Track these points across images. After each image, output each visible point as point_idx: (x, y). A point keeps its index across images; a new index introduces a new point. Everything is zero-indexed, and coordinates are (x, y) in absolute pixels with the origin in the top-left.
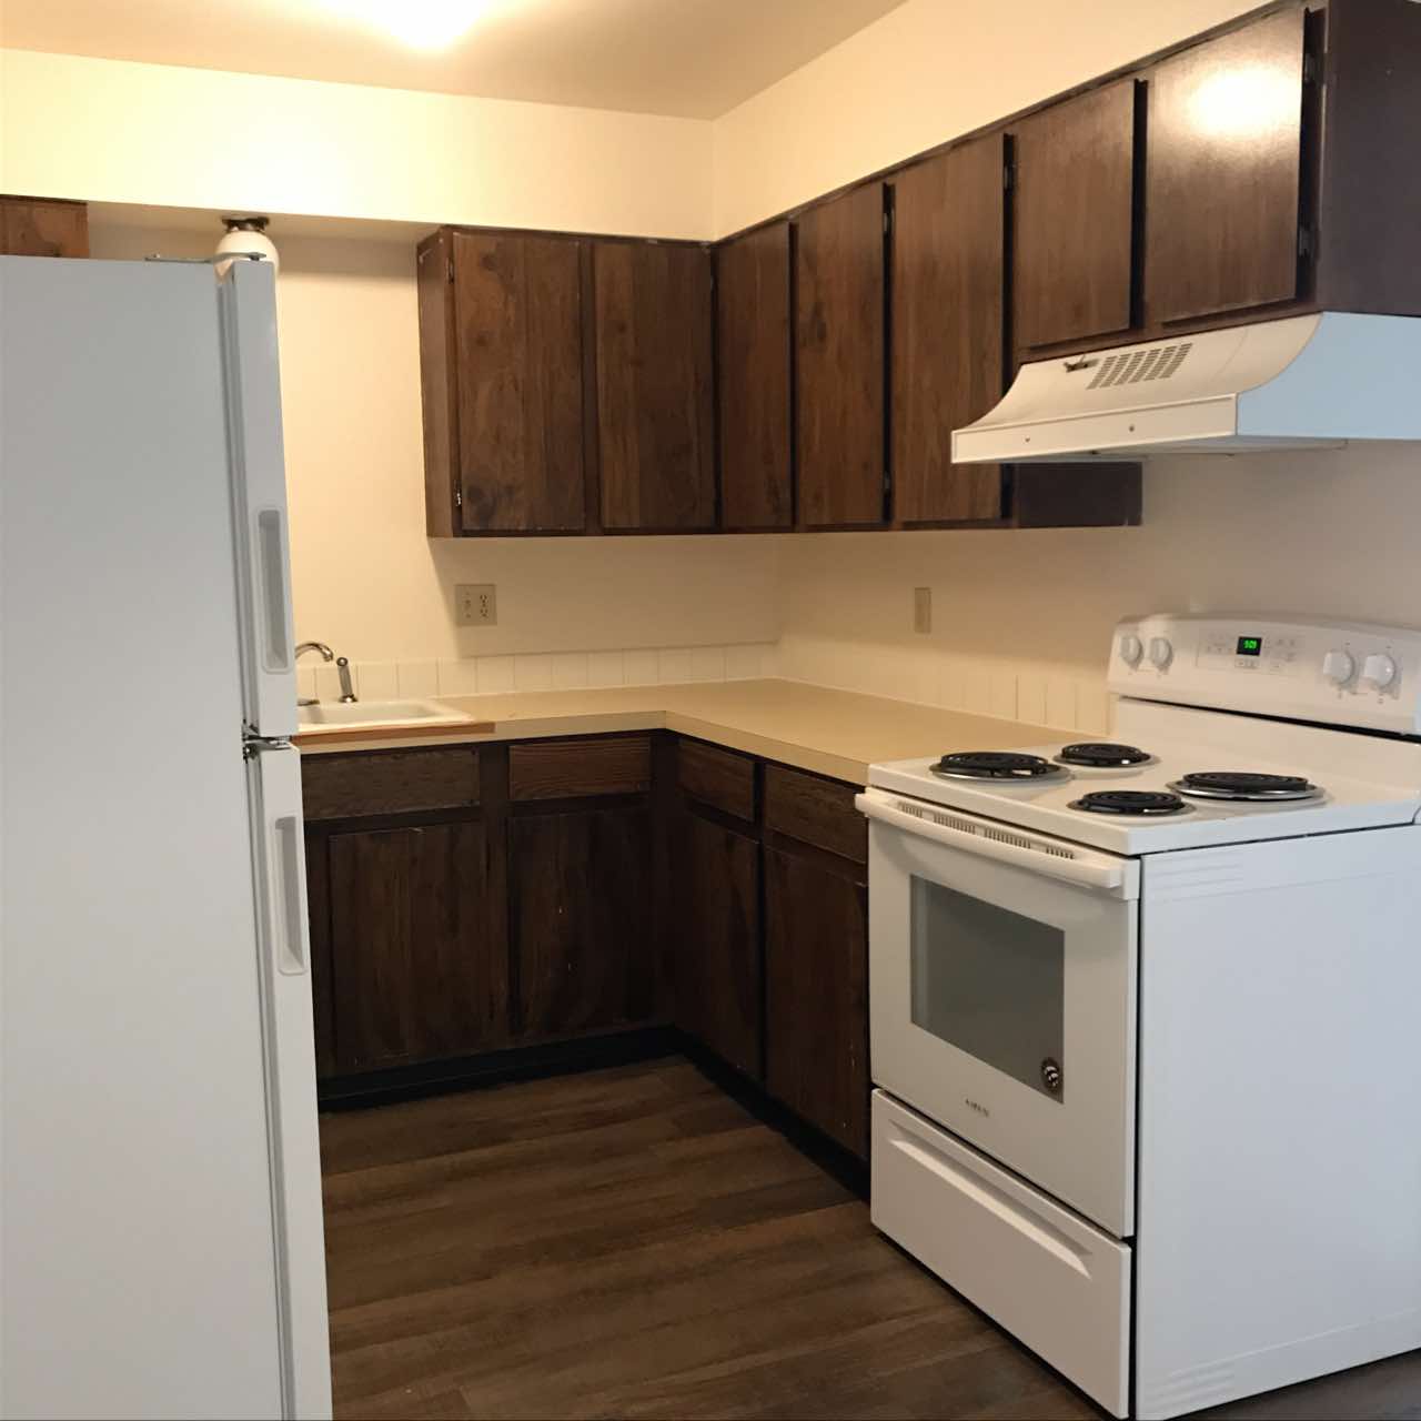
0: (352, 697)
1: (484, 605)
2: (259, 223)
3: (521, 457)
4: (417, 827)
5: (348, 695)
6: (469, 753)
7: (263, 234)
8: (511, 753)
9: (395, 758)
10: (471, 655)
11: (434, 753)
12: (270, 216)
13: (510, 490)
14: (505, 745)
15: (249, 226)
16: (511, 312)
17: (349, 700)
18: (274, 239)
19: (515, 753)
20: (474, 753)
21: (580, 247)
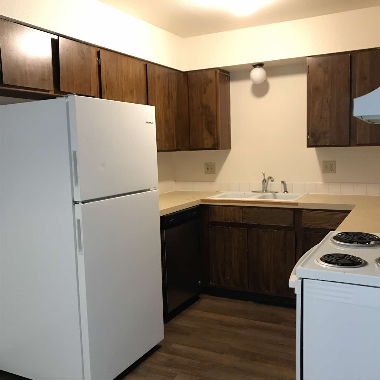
0: (287, 191)
1: (332, 167)
2: (260, 65)
3: (328, 123)
4: (274, 229)
5: (286, 191)
6: (290, 211)
7: (262, 68)
8: (303, 212)
9: (270, 210)
10: (327, 182)
11: (281, 210)
12: (264, 63)
13: (325, 133)
14: (301, 210)
15: (258, 66)
16: (327, 78)
17: (286, 192)
18: (265, 69)
19: (304, 212)
20: (292, 211)
21: (351, 55)
